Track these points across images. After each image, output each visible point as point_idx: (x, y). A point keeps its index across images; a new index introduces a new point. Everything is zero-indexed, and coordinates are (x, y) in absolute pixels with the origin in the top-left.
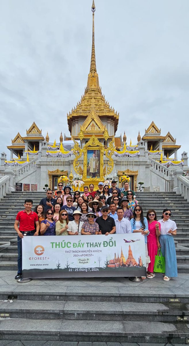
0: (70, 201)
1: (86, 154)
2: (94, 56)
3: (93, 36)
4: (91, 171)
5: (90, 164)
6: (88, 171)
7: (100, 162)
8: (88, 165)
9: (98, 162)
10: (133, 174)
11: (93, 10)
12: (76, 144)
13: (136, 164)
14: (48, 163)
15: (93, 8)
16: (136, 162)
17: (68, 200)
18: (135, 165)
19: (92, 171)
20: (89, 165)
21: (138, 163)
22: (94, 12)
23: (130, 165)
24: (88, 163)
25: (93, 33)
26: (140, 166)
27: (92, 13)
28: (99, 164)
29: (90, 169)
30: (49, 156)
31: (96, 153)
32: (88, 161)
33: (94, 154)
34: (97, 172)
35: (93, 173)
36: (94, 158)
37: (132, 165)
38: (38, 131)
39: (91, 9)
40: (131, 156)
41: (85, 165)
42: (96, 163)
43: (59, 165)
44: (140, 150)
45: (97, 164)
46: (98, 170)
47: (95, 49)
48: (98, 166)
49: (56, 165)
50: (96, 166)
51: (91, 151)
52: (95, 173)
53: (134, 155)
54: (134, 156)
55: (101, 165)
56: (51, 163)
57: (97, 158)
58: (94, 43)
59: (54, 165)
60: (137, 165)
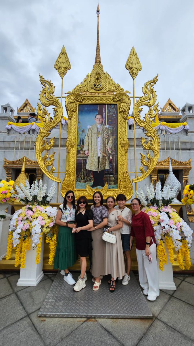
1: (75, 115)
2: (98, 50)
4: (88, 167)
5: (86, 143)
6: (80, 166)
7: (116, 139)
8: (79, 149)
9: (111, 139)
10: (181, 167)
11: (98, 13)
12: (47, 86)
13: (184, 146)
14: (7, 145)
15: (98, 11)
16: (184, 144)
18: (183, 149)
19: (91, 166)
20: (85, 148)
21: (188, 146)
23: (172, 148)
24: (82, 143)
25: (98, 31)
26: (191, 151)
27: (97, 15)
28: (115, 145)
29: (86, 160)
30: (11, 132)
31: (106, 113)
32: (81, 137)
33: (99, 116)
34: (107, 167)
35: (97, 172)
36: (99, 126)
37: (177, 149)
38: (31, 110)
39: (96, 12)
40: (171, 131)
41: (73, 147)
42: (104, 143)
43: (28, 149)
44: (188, 121)
45: (109, 146)
46: (111, 162)
47: (100, 44)
48: (110, 152)
49: (21, 148)
50: (105, 150)
51: (92, 108)
52: (104, 172)
53: (176, 130)
54: (178, 131)
55: (119, 146)
56: (12, 145)
57: (107, 126)
58: (99, 39)
59: (17, 149)
60: (185, 149)
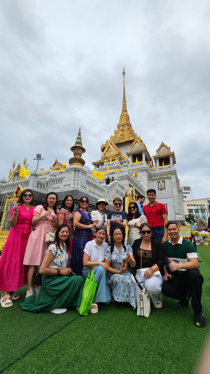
0: (118, 205)
3: (124, 89)
17: (115, 203)
22: (124, 75)
58: (124, 93)
